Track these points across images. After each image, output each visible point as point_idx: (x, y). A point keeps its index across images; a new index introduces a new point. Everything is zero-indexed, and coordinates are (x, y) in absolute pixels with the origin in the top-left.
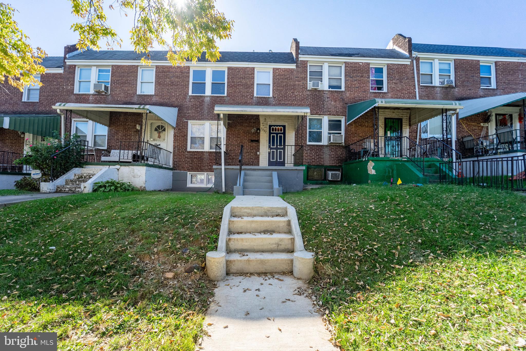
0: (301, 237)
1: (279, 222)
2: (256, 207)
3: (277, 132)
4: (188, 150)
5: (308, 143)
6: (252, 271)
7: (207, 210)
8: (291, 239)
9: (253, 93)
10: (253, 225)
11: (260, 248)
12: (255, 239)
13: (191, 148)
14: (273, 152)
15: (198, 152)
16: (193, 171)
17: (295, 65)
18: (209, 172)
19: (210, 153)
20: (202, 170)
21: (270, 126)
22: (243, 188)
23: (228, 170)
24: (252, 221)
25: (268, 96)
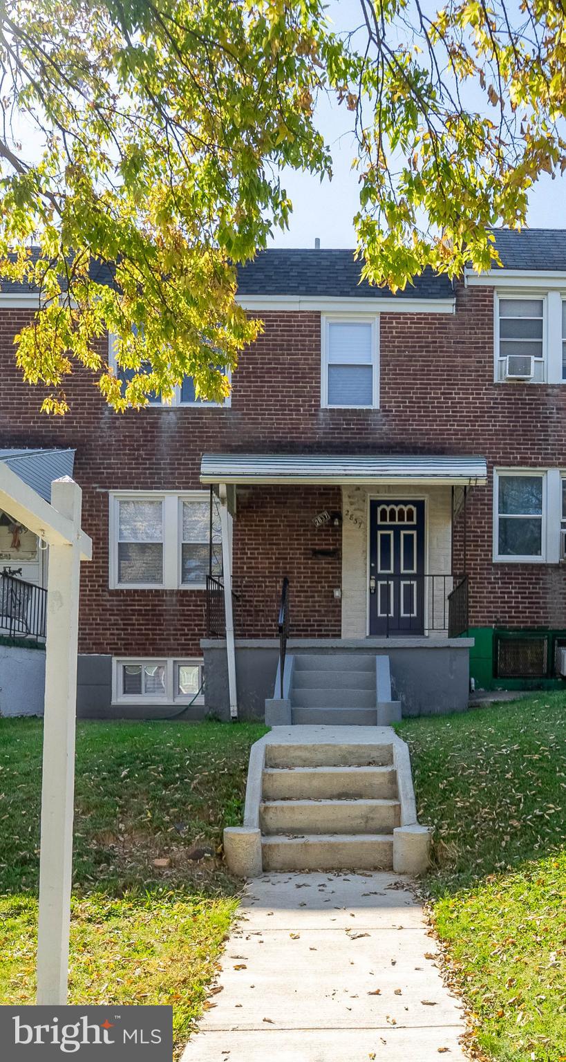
0: (414, 801)
1: (373, 774)
2: (321, 746)
3: (397, 523)
4: (111, 587)
5: (497, 558)
6: (313, 865)
7: (209, 754)
8: (395, 806)
9: (317, 398)
10: (316, 783)
11: (330, 825)
12: (319, 807)
13: (120, 580)
14: (386, 589)
15: (143, 591)
16: (130, 655)
17: (454, 301)
18: (182, 655)
19: (182, 596)
20: (159, 652)
21: (374, 504)
22: (292, 706)
23: (244, 651)
24: (314, 775)
25: (365, 407)
